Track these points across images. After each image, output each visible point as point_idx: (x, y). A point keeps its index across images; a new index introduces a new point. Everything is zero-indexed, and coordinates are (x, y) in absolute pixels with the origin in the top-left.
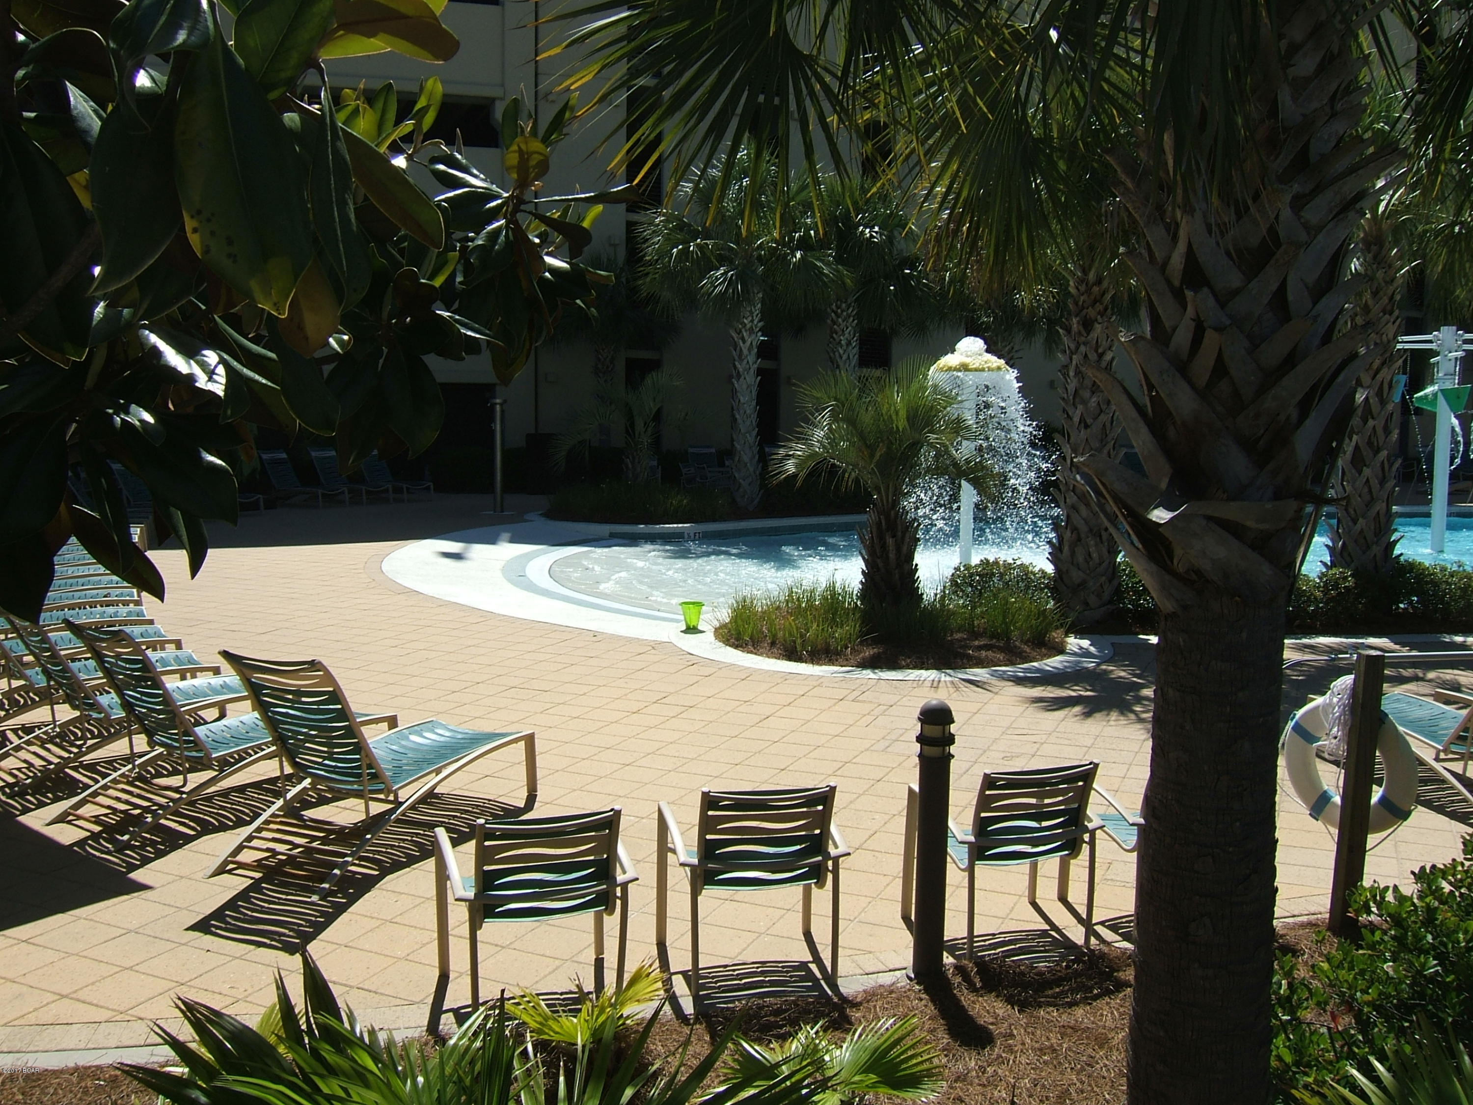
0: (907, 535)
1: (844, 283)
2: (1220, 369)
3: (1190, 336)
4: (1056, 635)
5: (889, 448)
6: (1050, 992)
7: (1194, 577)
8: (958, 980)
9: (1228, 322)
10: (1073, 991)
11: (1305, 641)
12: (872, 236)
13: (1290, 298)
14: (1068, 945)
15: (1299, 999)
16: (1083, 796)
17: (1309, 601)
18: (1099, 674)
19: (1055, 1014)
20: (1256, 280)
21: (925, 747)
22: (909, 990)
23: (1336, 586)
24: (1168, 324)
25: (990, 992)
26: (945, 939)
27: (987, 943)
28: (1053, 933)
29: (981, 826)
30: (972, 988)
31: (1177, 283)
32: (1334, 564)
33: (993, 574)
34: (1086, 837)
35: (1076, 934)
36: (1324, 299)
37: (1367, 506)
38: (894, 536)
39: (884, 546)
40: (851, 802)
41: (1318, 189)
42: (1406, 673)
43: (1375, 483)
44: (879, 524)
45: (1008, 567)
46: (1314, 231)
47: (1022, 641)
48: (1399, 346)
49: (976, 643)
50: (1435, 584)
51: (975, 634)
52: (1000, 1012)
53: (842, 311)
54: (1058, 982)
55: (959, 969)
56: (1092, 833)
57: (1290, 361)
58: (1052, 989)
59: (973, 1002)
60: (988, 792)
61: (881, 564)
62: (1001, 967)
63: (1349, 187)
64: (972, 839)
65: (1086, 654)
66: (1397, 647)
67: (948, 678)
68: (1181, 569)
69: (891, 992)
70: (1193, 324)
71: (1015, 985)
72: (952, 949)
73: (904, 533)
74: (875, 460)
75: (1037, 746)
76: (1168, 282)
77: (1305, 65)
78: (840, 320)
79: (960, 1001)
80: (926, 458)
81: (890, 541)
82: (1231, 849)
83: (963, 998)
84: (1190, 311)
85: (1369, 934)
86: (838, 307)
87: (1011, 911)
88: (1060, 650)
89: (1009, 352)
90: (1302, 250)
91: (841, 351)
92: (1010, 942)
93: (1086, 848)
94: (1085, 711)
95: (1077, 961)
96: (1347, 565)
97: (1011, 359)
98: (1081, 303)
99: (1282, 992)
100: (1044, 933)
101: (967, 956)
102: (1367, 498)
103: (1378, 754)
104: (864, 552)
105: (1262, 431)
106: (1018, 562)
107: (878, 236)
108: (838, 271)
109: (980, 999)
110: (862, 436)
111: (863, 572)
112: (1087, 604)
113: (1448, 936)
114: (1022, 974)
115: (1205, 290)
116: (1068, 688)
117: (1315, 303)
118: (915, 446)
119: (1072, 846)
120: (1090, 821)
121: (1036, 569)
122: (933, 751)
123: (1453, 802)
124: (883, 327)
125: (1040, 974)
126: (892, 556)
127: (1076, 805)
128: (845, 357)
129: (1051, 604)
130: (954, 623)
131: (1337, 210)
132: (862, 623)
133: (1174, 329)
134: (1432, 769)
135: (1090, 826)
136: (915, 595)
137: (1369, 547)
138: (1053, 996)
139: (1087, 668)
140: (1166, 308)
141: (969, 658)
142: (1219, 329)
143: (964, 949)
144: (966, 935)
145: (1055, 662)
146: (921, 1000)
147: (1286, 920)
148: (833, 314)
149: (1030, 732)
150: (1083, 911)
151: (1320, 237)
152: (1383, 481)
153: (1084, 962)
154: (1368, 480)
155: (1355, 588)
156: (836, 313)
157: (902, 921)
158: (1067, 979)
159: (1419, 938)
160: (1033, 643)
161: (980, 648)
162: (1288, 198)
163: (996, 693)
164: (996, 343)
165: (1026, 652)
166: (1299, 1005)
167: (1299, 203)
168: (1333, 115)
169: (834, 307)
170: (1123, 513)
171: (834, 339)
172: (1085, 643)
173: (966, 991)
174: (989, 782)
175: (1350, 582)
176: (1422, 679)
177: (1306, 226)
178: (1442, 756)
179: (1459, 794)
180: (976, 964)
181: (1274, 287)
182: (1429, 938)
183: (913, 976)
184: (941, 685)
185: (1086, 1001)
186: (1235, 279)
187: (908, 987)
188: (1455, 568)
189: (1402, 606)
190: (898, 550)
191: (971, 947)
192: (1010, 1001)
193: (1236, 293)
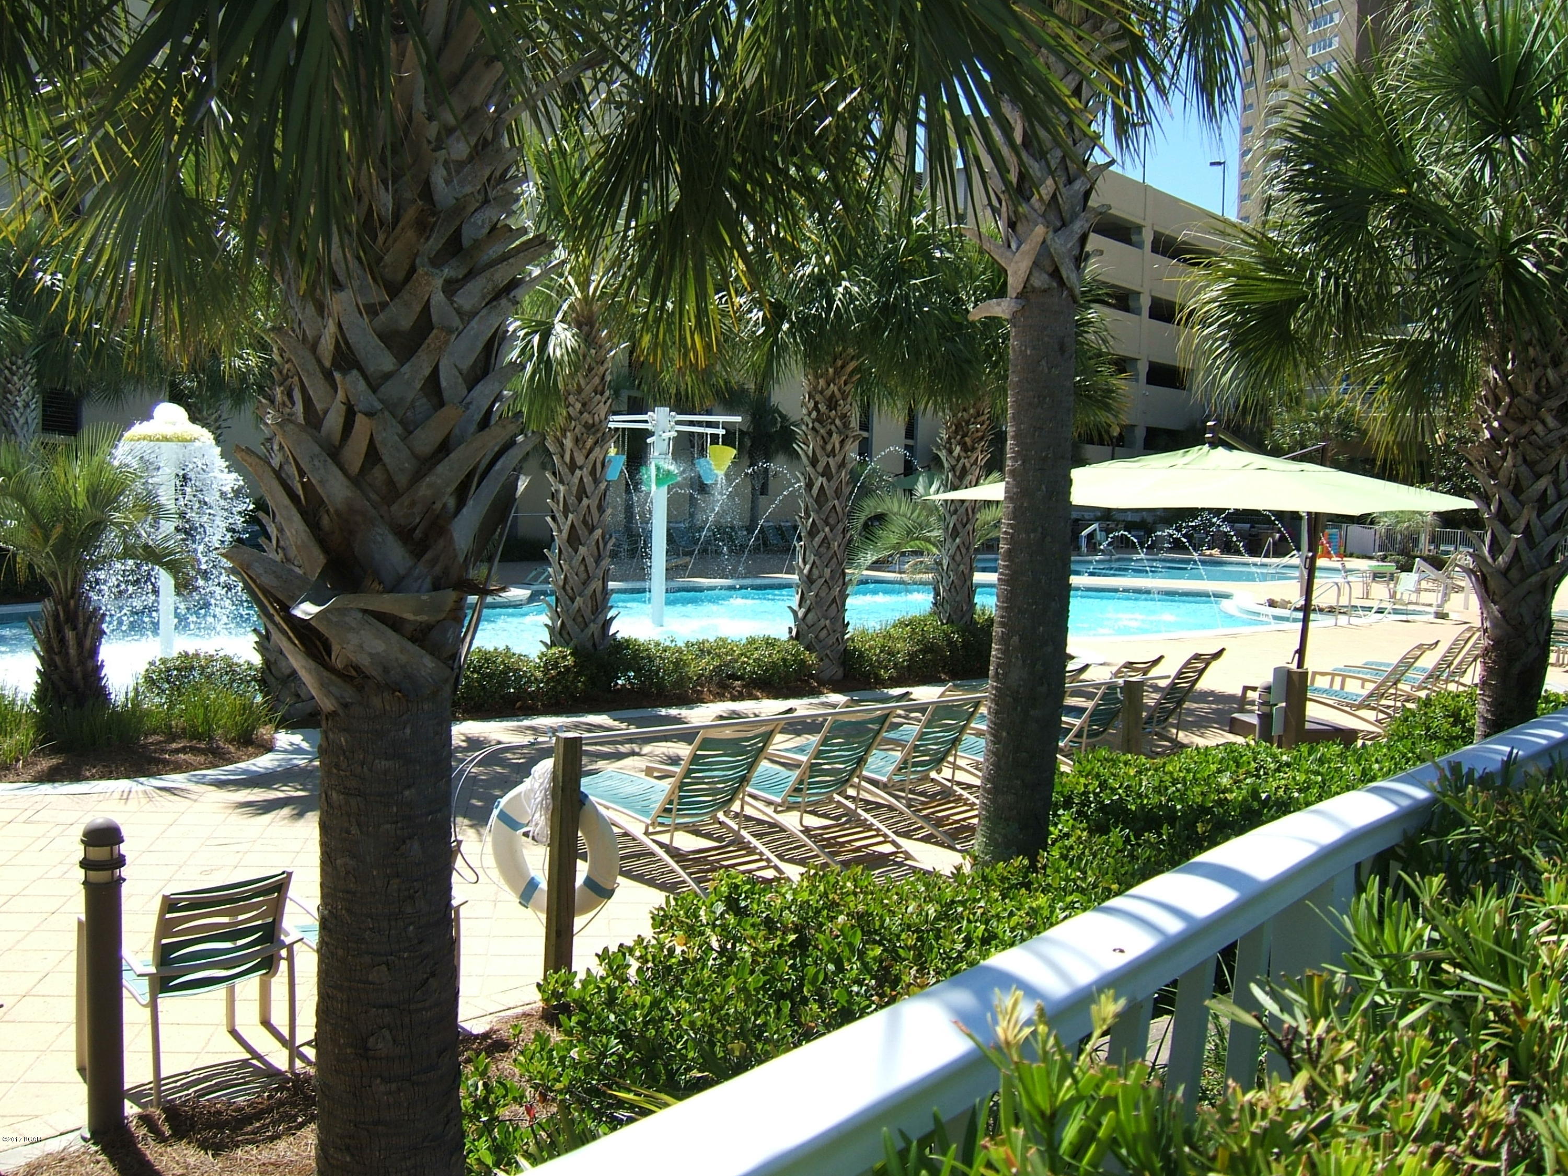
0: (91, 627)
1: (19, 337)
2: (373, 455)
3: (341, 420)
4: (264, 731)
5: (66, 528)
6: (249, 1128)
7: (354, 673)
8: (143, 1131)
9: (380, 406)
10: (274, 1123)
11: (526, 723)
12: (53, 284)
13: (444, 384)
14: (272, 1073)
15: (497, 1098)
16: (277, 909)
17: (529, 681)
18: (311, 771)
19: (255, 1152)
20: (408, 364)
21: (91, 873)
22: (84, 1153)
23: (556, 666)
24: (319, 407)
25: (181, 1139)
26: (126, 1087)
27: (179, 1084)
28: (255, 1062)
29: (164, 955)
30: (161, 1139)
31: (327, 364)
32: (553, 644)
33: (193, 668)
34: (284, 953)
35: (279, 1059)
36: (479, 386)
37: (584, 584)
38: (74, 628)
39: (62, 641)
40: (18, 942)
41: (471, 275)
42: (623, 749)
43: (590, 561)
44: (56, 616)
45: (211, 659)
46: (467, 316)
47: (226, 740)
48: (612, 425)
49: (174, 746)
50: (651, 659)
51: (172, 737)
52: (191, 1161)
53: (18, 368)
54: (258, 1116)
55: (145, 1119)
56: (290, 948)
57: (444, 448)
58: (251, 1124)
59: (161, 1155)
60: (168, 916)
61: (57, 659)
62: (194, 1109)
63: (502, 275)
64: (153, 970)
65: (298, 750)
66: (616, 723)
67: (141, 787)
68: (339, 665)
69: (62, 1159)
70: (344, 407)
71: (209, 1127)
72: (136, 1097)
73: (86, 625)
74: (51, 542)
75: (240, 855)
76: (319, 362)
77: (460, 149)
78: (15, 378)
79: (145, 1155)
80: (111, 539)
81: (70, 635)
82: (406, 955)
83: (148, 1152)
84: (341, 395)
85: (567, 1020)
86: (12, 364)
87: (207, 1044)
88: (268, 747)
89: (216, 421)
90: (454, 337)
91: (17, 415)
92: (206, 1079)
93: (284, 965)
94: (295, 812)
95: (280, 1089)
96: (567, 644)
97: (219, 428)
98: (285, 371)
99: (479, 1093)
100: (245, 1063)
101: (155, 1103)
102: (583, 576)
103: (580, 834)
104: (39, 649)
105: (418, 520)
106: (221, 654)
107: (62, 285)
108: (12, 322)
109: (169, 1149)
110: (33, 514)
111: (38, 671)
112: (298, 696)
113: (626, 1014)
114: (219, 1113)
115: (355, 372)
116: (276, 789)
117: (469, 391)
118: (98, 527)
119: (268, 964)
120: (287, 934)
121: (241, 661)
122: (100, 876)
123: (663, 873)
124: (67, 388)
125: (240, 1109)
126: (72, 651)
127: (270, 920)
128: (22, 421)
129: (259, 699)
130: (148, 724)
131: (490, 297)
132: (38, 730)
133: (326, 412)
134: (641, 844)
135: (288, 940)
136: (100, 693)
137: (586, 625)
138: (253, 1133)
139: (297, 766)
140: (317, 390)
141: (166, 763)
142: (369, 414)
143: (151, 1095)
144: (151, 1079)
145: (264, 762)
146: (98, 1162)
147: (502, 1014)
148: (6, 372)
149: (232, 841)
150: (285, 1032)
151: (474, 323)
152: (598, 559)
153: (288, 1089)
154: (584, 559)
155: (574, 666)
156: (10, 369)
157: (77, 1073)
158: (269, 1110)
159: (602, 1020)
160: (239, 742)
161: (177, 751)
162: (439, 282)
163: (195, 801)
164: (200, 411)
165: (230, 753)
166: (496, 1104)
167: (451, 287)
168: (486, 201)
169: (8, 363)
170: (274, 608)
171: (8, 400)
172: (297, 739)
173: (152, 1143)
174: (170, 904)
175: (570, 661)
176: (638, 754)
177: (458, 311)
178: (651, 830)
179: (667, 865)
180: (165, 1110)
181: (427, 372)
182: (612, 1017)
183: (88, 1136)
184: (131, 795)
185: (289, 1132)
186: (387, 362)
187: (82, 1150)
188: (668, 643)
189: (620, 682)
190: (80, 644)
191: (159, 1092)
192: (204, 1146)
193: (388, 376)
